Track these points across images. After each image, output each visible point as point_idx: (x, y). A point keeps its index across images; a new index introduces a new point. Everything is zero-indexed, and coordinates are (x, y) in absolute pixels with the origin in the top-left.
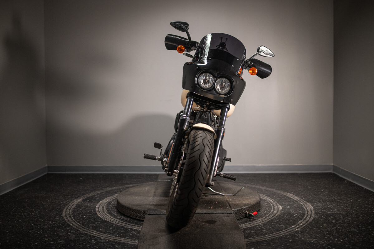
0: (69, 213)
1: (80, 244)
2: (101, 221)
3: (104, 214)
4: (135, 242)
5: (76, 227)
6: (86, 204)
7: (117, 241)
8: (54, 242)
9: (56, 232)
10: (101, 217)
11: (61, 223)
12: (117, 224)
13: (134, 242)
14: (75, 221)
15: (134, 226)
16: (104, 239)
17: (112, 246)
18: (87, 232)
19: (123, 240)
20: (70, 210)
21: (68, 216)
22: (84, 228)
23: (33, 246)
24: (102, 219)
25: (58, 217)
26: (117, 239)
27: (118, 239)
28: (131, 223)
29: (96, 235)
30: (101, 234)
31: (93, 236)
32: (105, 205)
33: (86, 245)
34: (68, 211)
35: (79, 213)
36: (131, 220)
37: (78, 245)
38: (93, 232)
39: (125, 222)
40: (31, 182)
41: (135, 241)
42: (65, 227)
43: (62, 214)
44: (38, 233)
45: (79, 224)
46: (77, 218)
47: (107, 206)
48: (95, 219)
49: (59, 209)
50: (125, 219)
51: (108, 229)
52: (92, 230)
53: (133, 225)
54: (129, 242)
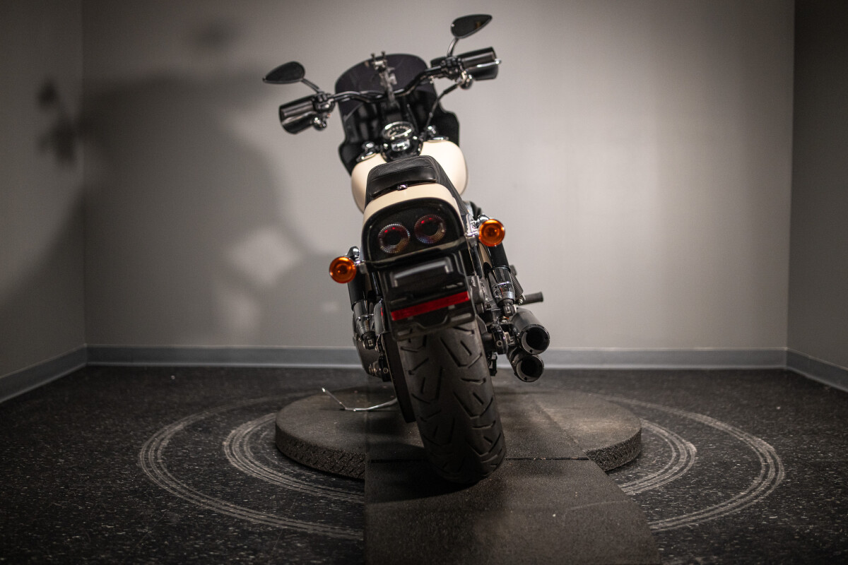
0: (156, 458)
1: (197, 538)
2: (242, 480)
3: (247, 461)
4: (345, 532)
5: (180, 493)
6: (197, 437)
7: (294, 529)
8: (127, 533)
9: (129, 508)
10: (242, 470)
11: (139, 484)
12: (285, 486)
13: (342, 532)
14: (174, 478)
15: (332, 491)
16: (261, 525)
17: (284, 544)
18: (211, 506)
19: (311, 528)
20: (156, 450)
21: (153, 466)
22: (203, 498)
23: (71, 542)
24: (246, 475)
25: (127, 470)
26: (294, 524)
27: (298, 525)
28: (324, 485)
29: (236, 515)
30: (248, 512)
31: (227, 516)
32: (247, 439)
34: (151, 454)
35: (182, 460)
36: (321, 478)
38: (226, 505)
39: (306, 481)
40: (48, 385)
41: (343, 530)
42: (150, 494)
43: (137, 462)
44: (80, 508)
45: (185, 485)
46: (178, 471)
47: (251, 443)
48: (225, 474)
49: (128, 449)
50: (304, 475)
51: (266, 498)
52: (223, 503)
53: (329, 490)
54: (328, 532)
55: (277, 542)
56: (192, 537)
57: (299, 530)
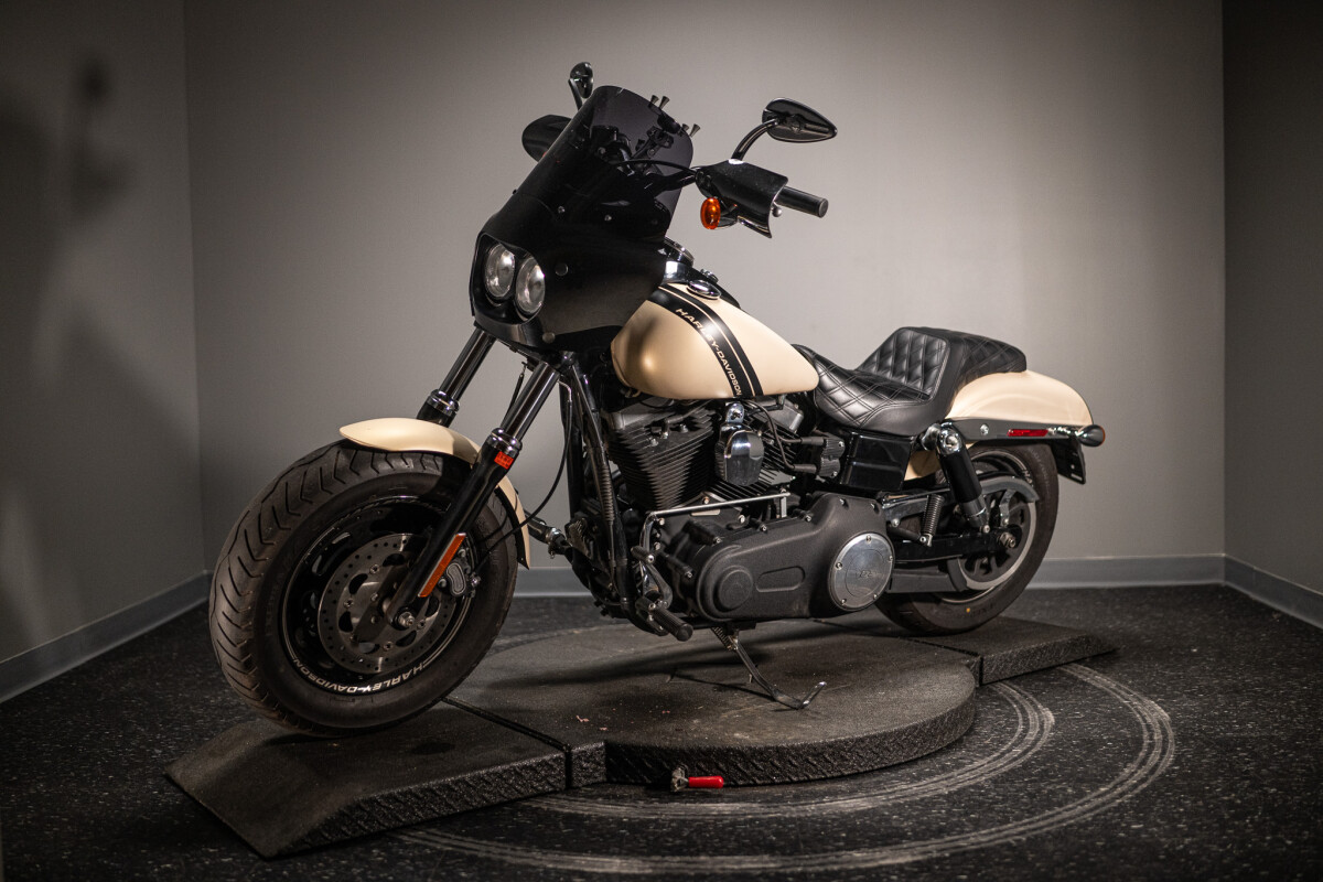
4: (528, 855)
7: (462, 851)
8: (234, 859)
13: (525, 854)
16: (416, 845)
17: (444, 874)
19: (484, 848)
23: (158, 873)
26: (463, 844)
27: (467, 845)
33: (348, 868)
37: (319, 868)
41: (528, 851)
54: (505, 854)
55: (434, 870)
56: (321, 864)
57: (467, 852)
